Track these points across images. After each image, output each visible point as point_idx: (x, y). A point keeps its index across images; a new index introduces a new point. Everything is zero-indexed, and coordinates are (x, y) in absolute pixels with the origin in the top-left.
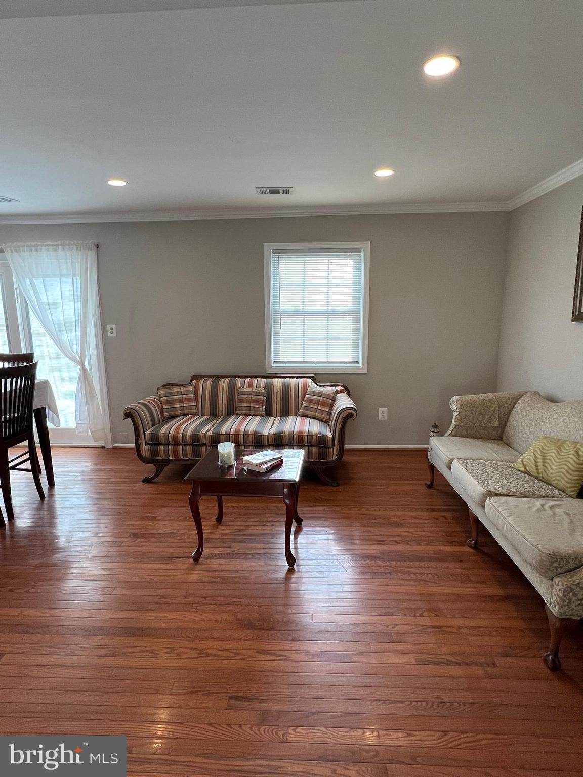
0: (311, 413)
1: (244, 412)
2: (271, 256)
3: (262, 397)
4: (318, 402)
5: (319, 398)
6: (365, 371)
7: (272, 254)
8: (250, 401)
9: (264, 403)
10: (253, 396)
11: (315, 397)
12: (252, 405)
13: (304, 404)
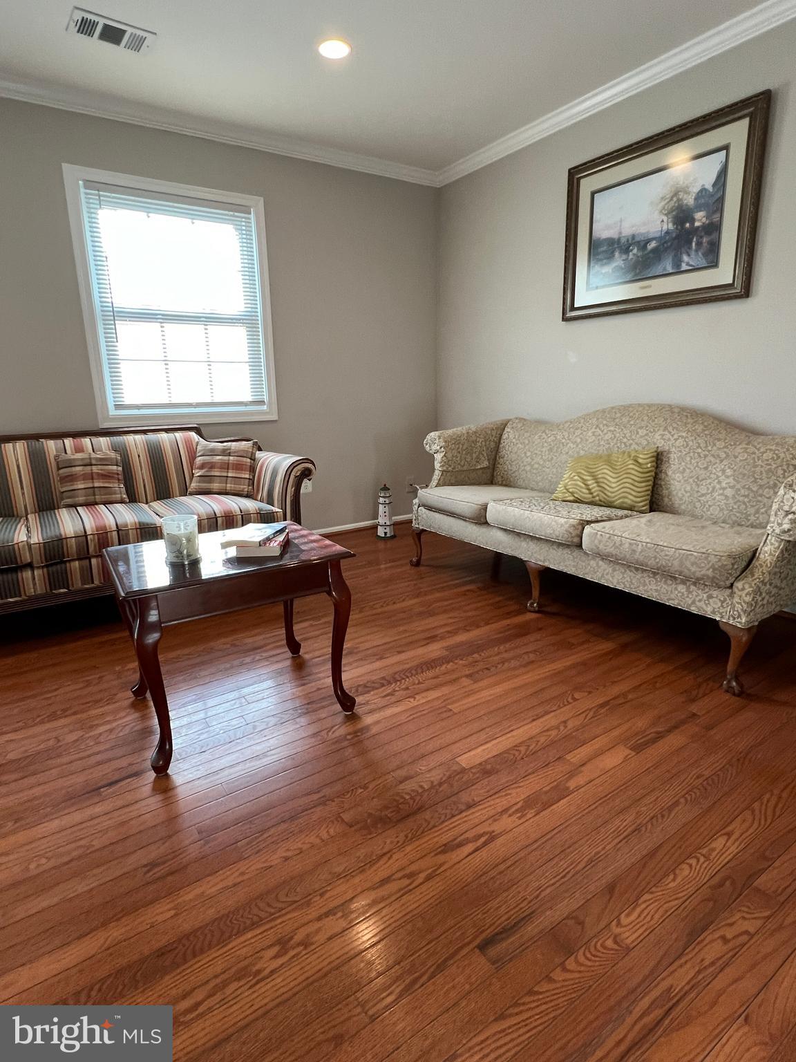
0: (216, 486)
1: (81, 499)
2: (83, 196)
3: (115, 467)
4: (226, 466)
5: (226, 458)
6: (275, 417)
7: (82, 190)
8: (91, 477)
9: (121, 477)
10: (94, 468)
11: (220, 457)
12: (96, 485)
13: (198, 473)
